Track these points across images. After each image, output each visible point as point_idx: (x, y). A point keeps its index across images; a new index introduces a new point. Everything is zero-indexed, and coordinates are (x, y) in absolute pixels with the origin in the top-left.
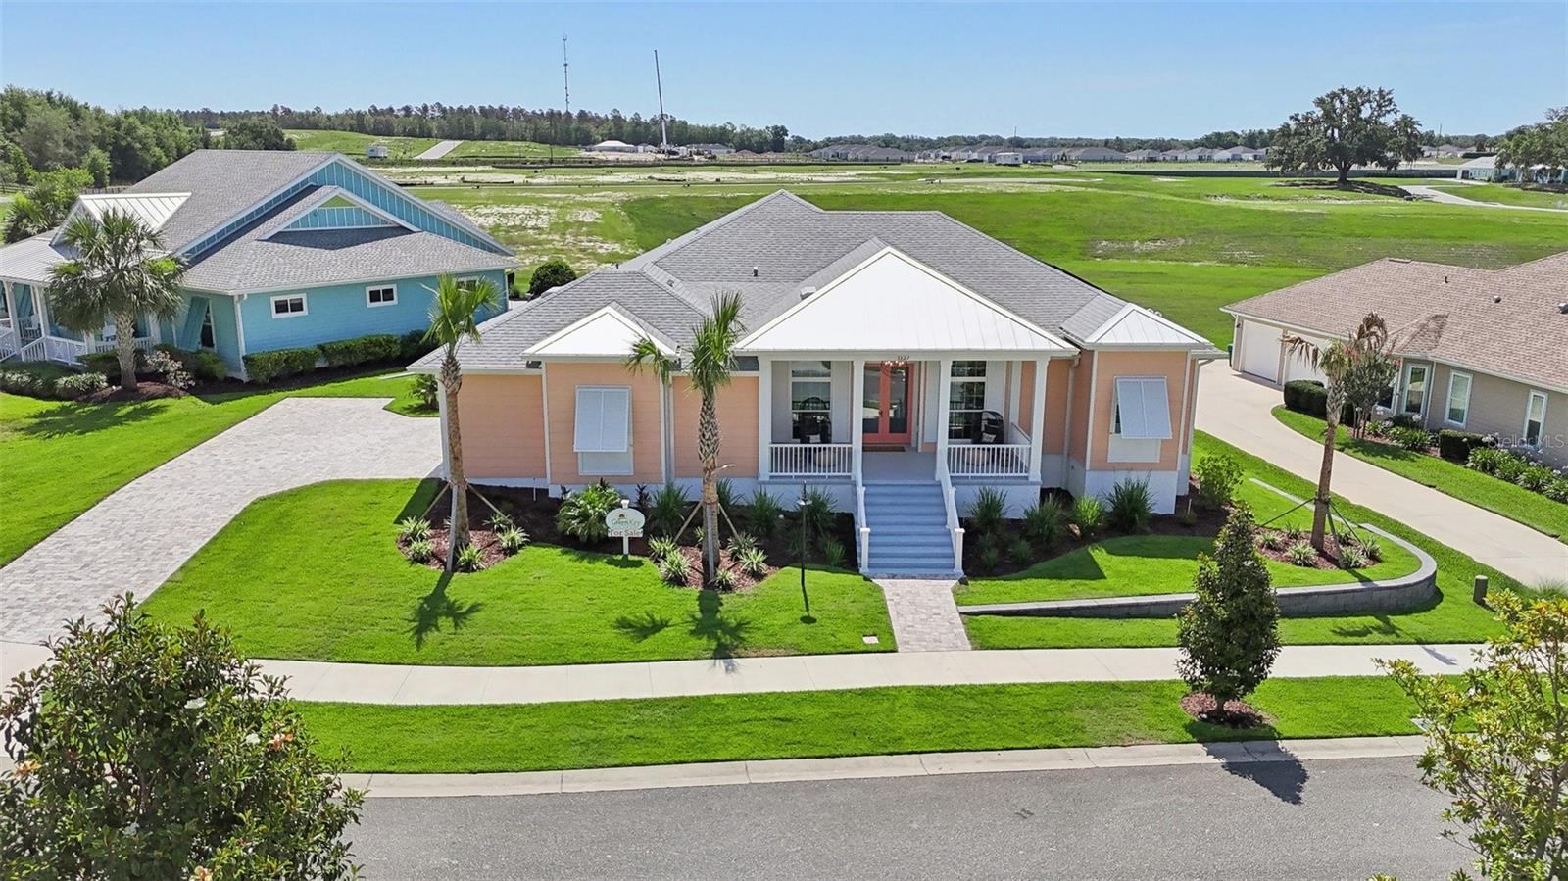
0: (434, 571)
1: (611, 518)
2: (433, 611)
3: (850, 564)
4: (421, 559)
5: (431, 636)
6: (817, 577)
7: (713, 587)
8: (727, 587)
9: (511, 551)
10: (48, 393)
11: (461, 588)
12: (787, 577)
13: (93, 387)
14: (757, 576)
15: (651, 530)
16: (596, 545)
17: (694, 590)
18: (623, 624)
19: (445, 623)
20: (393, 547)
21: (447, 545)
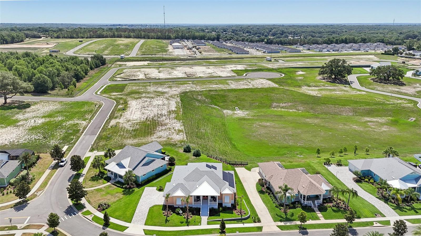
0: (166, 216)
1: (180, 212)
2: (167, 221)
3: (199, 215)
4: (164, 215)
5: (167, 224)
6: (196, 216)
7: (188, 219)
8: (189, 219)
9: (172, 214)
10: (122, 188)
11: (168, 218)
12: (194, 216)
13: (126, 187)
14: (191, 217)
15: (183, 212)
16: (178, 214)
17: (186, 218)
18: (181, 222)
19: (167, 222)
20: (162, 214)
21: (166, 213)
